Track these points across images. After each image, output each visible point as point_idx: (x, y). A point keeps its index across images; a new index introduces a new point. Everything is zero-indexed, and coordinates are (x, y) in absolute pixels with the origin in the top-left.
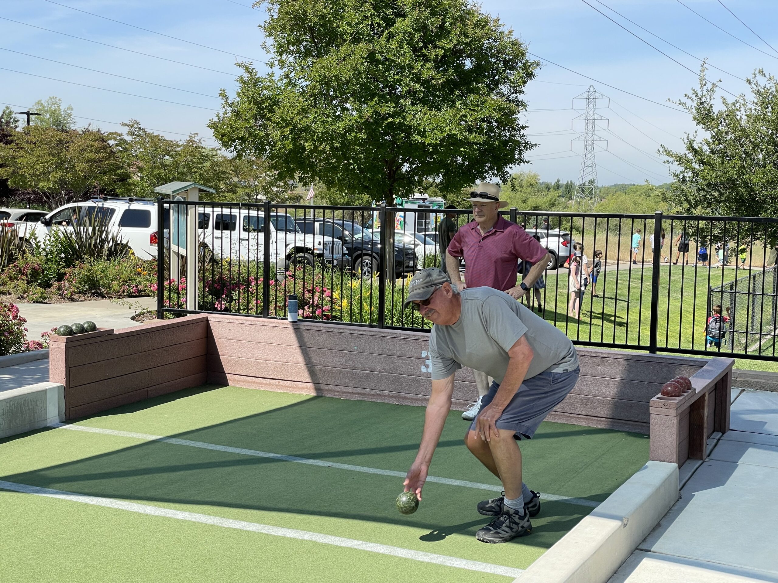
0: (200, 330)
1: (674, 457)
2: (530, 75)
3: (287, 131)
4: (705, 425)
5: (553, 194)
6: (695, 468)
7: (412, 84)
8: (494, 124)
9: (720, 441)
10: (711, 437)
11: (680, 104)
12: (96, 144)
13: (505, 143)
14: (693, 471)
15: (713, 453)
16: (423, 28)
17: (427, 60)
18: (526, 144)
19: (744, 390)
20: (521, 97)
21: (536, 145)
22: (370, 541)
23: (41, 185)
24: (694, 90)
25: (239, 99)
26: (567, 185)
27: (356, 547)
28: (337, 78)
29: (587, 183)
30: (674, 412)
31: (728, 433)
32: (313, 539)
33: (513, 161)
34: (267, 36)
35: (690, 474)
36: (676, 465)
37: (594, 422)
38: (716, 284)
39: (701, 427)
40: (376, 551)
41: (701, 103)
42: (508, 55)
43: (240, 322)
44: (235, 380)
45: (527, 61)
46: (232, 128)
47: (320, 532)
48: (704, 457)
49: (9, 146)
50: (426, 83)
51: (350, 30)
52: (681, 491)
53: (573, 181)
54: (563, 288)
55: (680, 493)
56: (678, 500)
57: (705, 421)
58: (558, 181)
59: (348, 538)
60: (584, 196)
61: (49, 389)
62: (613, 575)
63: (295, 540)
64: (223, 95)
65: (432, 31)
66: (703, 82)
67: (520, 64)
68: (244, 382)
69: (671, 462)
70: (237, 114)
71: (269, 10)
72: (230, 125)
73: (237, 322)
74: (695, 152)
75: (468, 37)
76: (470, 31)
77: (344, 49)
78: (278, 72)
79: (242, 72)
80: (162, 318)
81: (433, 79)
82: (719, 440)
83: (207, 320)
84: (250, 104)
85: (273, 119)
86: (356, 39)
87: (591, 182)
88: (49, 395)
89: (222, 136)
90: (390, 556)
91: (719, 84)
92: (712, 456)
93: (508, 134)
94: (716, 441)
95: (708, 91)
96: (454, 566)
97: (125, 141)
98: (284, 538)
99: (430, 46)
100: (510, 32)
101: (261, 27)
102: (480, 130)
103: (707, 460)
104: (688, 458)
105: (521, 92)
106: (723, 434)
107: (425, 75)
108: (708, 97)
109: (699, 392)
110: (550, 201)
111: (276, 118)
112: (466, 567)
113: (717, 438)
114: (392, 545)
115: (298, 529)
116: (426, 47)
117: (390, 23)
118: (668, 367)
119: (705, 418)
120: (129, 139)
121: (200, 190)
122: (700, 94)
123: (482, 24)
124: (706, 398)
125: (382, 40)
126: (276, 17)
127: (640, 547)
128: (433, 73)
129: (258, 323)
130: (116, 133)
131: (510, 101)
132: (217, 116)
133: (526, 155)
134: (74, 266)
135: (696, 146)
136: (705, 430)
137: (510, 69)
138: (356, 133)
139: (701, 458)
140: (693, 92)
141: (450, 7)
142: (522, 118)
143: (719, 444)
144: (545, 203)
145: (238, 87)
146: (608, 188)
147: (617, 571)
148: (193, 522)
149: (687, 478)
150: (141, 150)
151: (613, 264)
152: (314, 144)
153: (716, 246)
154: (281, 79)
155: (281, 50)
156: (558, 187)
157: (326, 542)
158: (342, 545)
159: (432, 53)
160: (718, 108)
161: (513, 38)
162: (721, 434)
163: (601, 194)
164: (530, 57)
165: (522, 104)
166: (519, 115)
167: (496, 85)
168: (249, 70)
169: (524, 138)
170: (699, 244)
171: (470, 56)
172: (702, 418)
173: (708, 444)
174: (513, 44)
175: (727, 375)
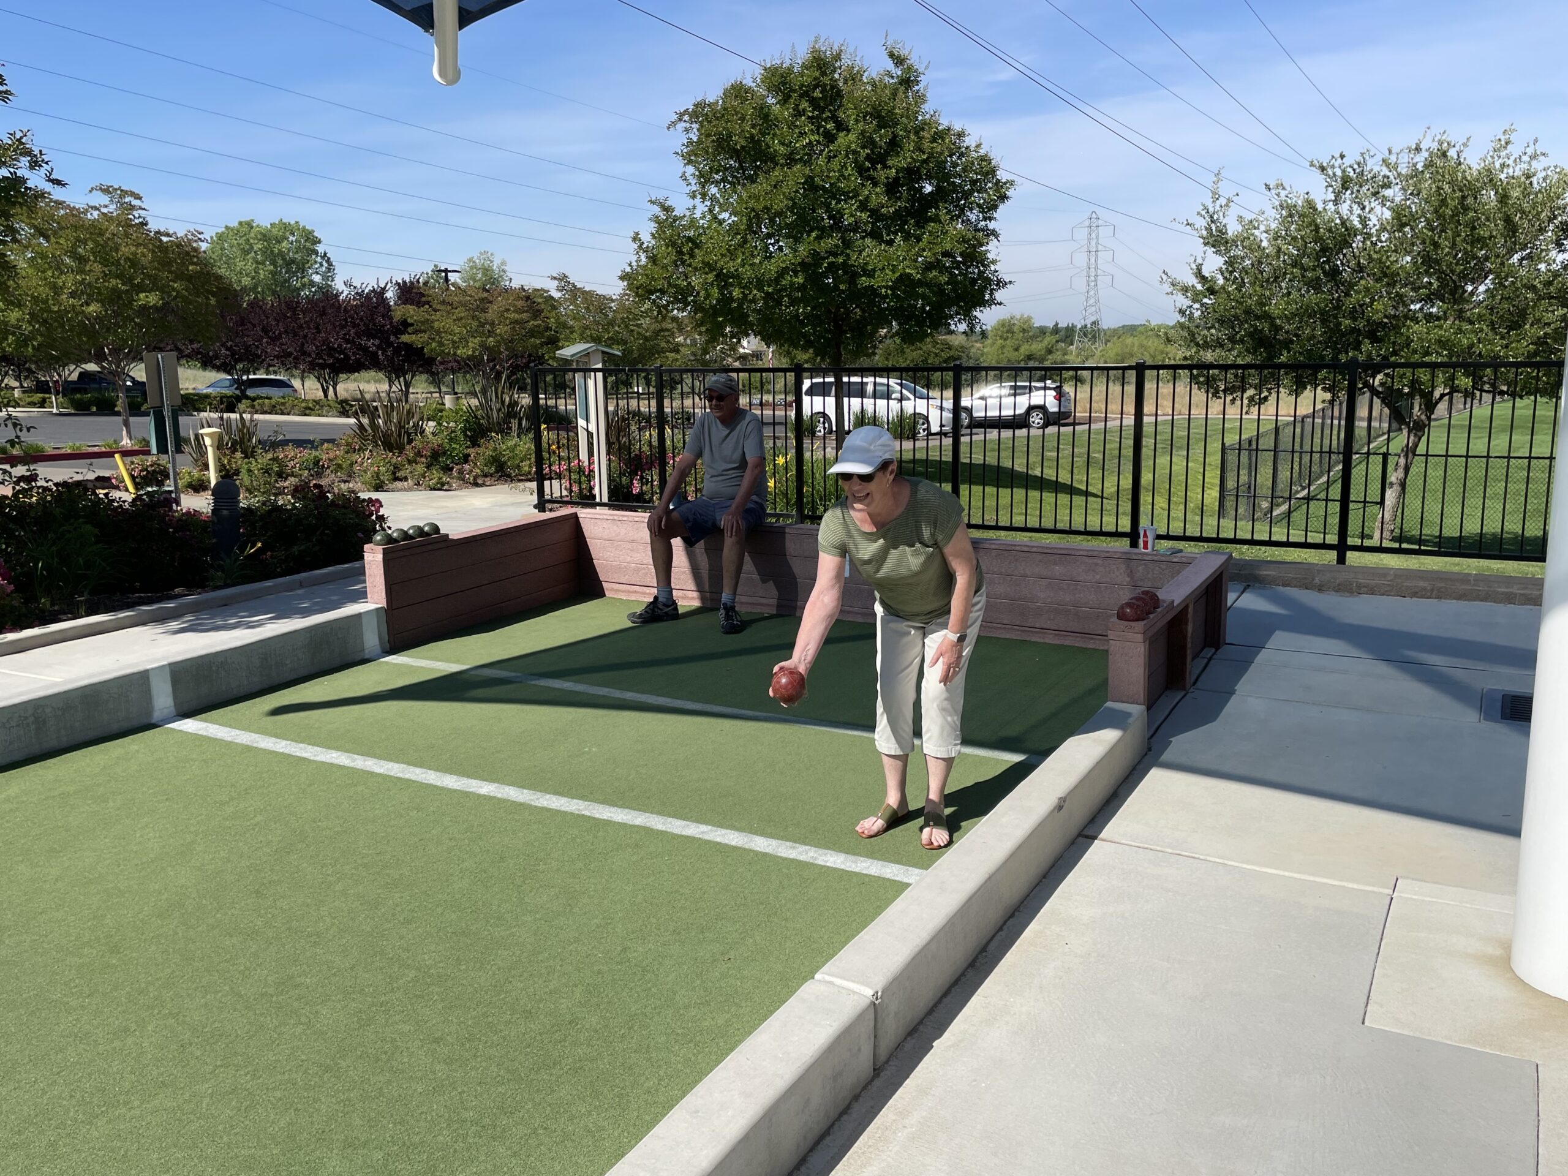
0: (568, 529)
1: (1141, 697)
2: (1003, 198)
3: (711, 277)
4: (1189, 645)
5: (1049, 340)
6: (1175, 702)
7: (858, 214)
8: (959, 259)
9: (1212, 661)
10: (1201, 655)
11: (1188, 224)
12: (520, 304)
13: (974, 281)
14: (1171, 707)
15: (1200, 679)
16: (869, 142)
17: (875, 184)
18: (999, 281)
19: (1249, 586)
20: (992, 225)
21: (1010, 282)
22: (721, 826)
23: (459, 352)
24: (1204, 205)
25: (653, 242)
26: (1067, 328)
27: (701, 836)
28: (767, 209)
29: (1089, 326)
30: (1140, 637)
31: (1224, 650)
32: (648, 825)
33: (983, 303)
34: (685, 165)
35: (1167, 712)
36: (1143, 708)
37: (1051, 636)
38: (1231, 439)
39: (1184, 647)
40: (727, 842)
41: (1212, 222)
42: (976, 174)
43: (616, 518)
44: (612, 590)
45: (998, 181)
46: (648, 277)
47: (659, 813)
48: (1188, 686)
49: (422, 309)
50: (875, 213)
51: (782, 150)
52: (1152, 740)
53: (1075, 324)
54: (1050, 451)
55: (1149, 743)
56: (1146, 754)
57: (1189, 640)
58: (1057, 324)
59: (693, 821)
60: (1086, 340)
61: (364, 613)
62: (1041, 881)
63: (623, 826)
64: (636, 238)
65: (881, 148)
66: (1216, 197)
67: (990, 185)
68: (623, 592)
69: (1137, 704)
70: (653, 259)
71: (687, 130)
72: (646, 275)
73: (611, 518)
74: (1203, 279)
75: (924, 153)
76: (926, 145)
77: (777, 173)
78: (701, 208)
79: (656, 210)
80: (544, 511)
81: (883, 207)
82: (1210, 659)
83: (575, 516)
84: (667, 248)
85: (694, 265)
86: (791, 160)
87: (1094, 323)
88: (364, 620)
89: (638, 288)
90: (745, 849)
91: (1235, 199)
92: (1199, 684)
93: (976, 271)
94: (1206, 660)
95: (1221, 206)
96: (828, 864)
97: (552, 298)
98: (608, 823)
99: (879, 166)
100: (978, 146)
101: (678, 153)
102: (942, 269)
103: (1192, 690)
104: (1167, 688)
105: (990, 219)
106: (1217, 650)
107: (874, 202)
108: (1221, 214)
109: (1179, 604)
110: (1046, 348)
111: (697, 262)
112: (843, 867)
113: (1208, 656)
114: (751, 833)
115: (631, 808)
116: (875, 169)
117: (830, 138)
118: (1145, 564)
119: (1189, 635)
120: (557, 295)
121: (603, 352)
122: (1211, 210)
123: (940, 135)
124: (1190, 610)
125: (821, 161)
126: (695, 139)
127: (1086, 832)
128: (884, 199)
129: (636, 519)
130: (542, 289)
131: (978, 230)
132: (630, 265)
133: (999, 295)
134: (479, 446)
135: (1206, 272)
136: (1189, 652)
137: (979, 192)
138: (791, 276)
139: (1183, 688)
140: (1202, 207)
141: (902, 117)
142: (992, 249)
143: (1209, 665)
144: (1040, 350)
145: (652, 227)
146: (1115, 330)
147: (1047, 874)
148: (499, 799)
149: (1163, 718)
150: (571, 307)
151: (1115, 419)
152: (743, 293)
153: (1231, 397)
154: (704, 217)
155: (704, 179)
156: (1056, 330)
157: (664, 829)
158: (684, 833)
159: (882, 175)
160: (1233, 229)
161: (982, 152)
162: (1213, 650)
163: (1107, 337)
164: (1002, 175)
165: (994, 233)
166: (989, 247)
167: (962, 210)
168: (667, 209)
169: (996, 274)
170: (1210, 395)
171: (929, 178)
172: (1185, 637)
173: (1193, 668)
174: (981, 160)
175: (1221, 573)
